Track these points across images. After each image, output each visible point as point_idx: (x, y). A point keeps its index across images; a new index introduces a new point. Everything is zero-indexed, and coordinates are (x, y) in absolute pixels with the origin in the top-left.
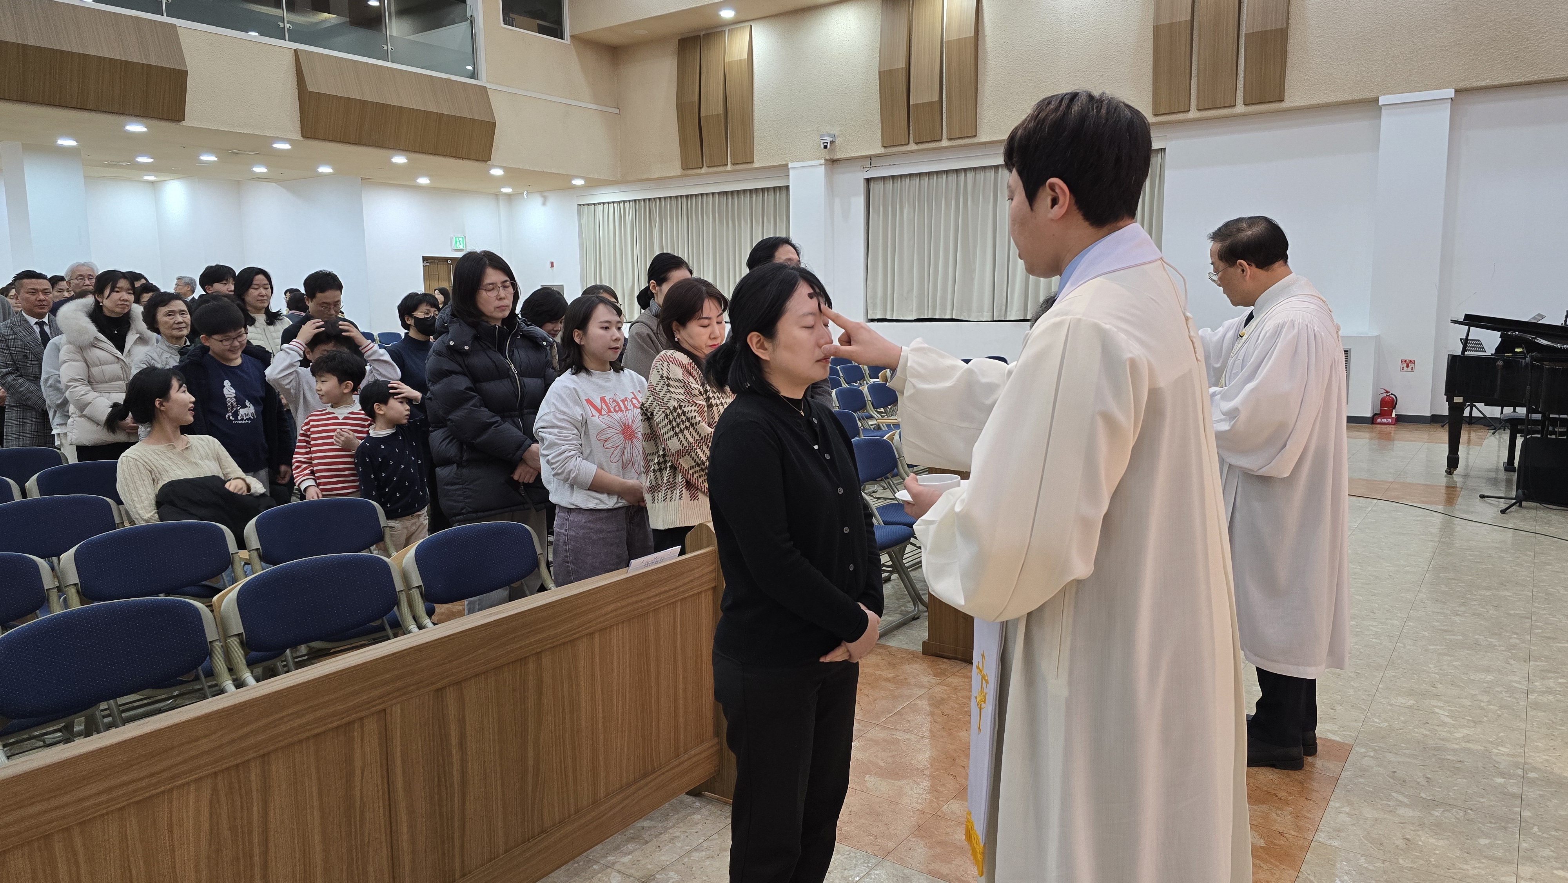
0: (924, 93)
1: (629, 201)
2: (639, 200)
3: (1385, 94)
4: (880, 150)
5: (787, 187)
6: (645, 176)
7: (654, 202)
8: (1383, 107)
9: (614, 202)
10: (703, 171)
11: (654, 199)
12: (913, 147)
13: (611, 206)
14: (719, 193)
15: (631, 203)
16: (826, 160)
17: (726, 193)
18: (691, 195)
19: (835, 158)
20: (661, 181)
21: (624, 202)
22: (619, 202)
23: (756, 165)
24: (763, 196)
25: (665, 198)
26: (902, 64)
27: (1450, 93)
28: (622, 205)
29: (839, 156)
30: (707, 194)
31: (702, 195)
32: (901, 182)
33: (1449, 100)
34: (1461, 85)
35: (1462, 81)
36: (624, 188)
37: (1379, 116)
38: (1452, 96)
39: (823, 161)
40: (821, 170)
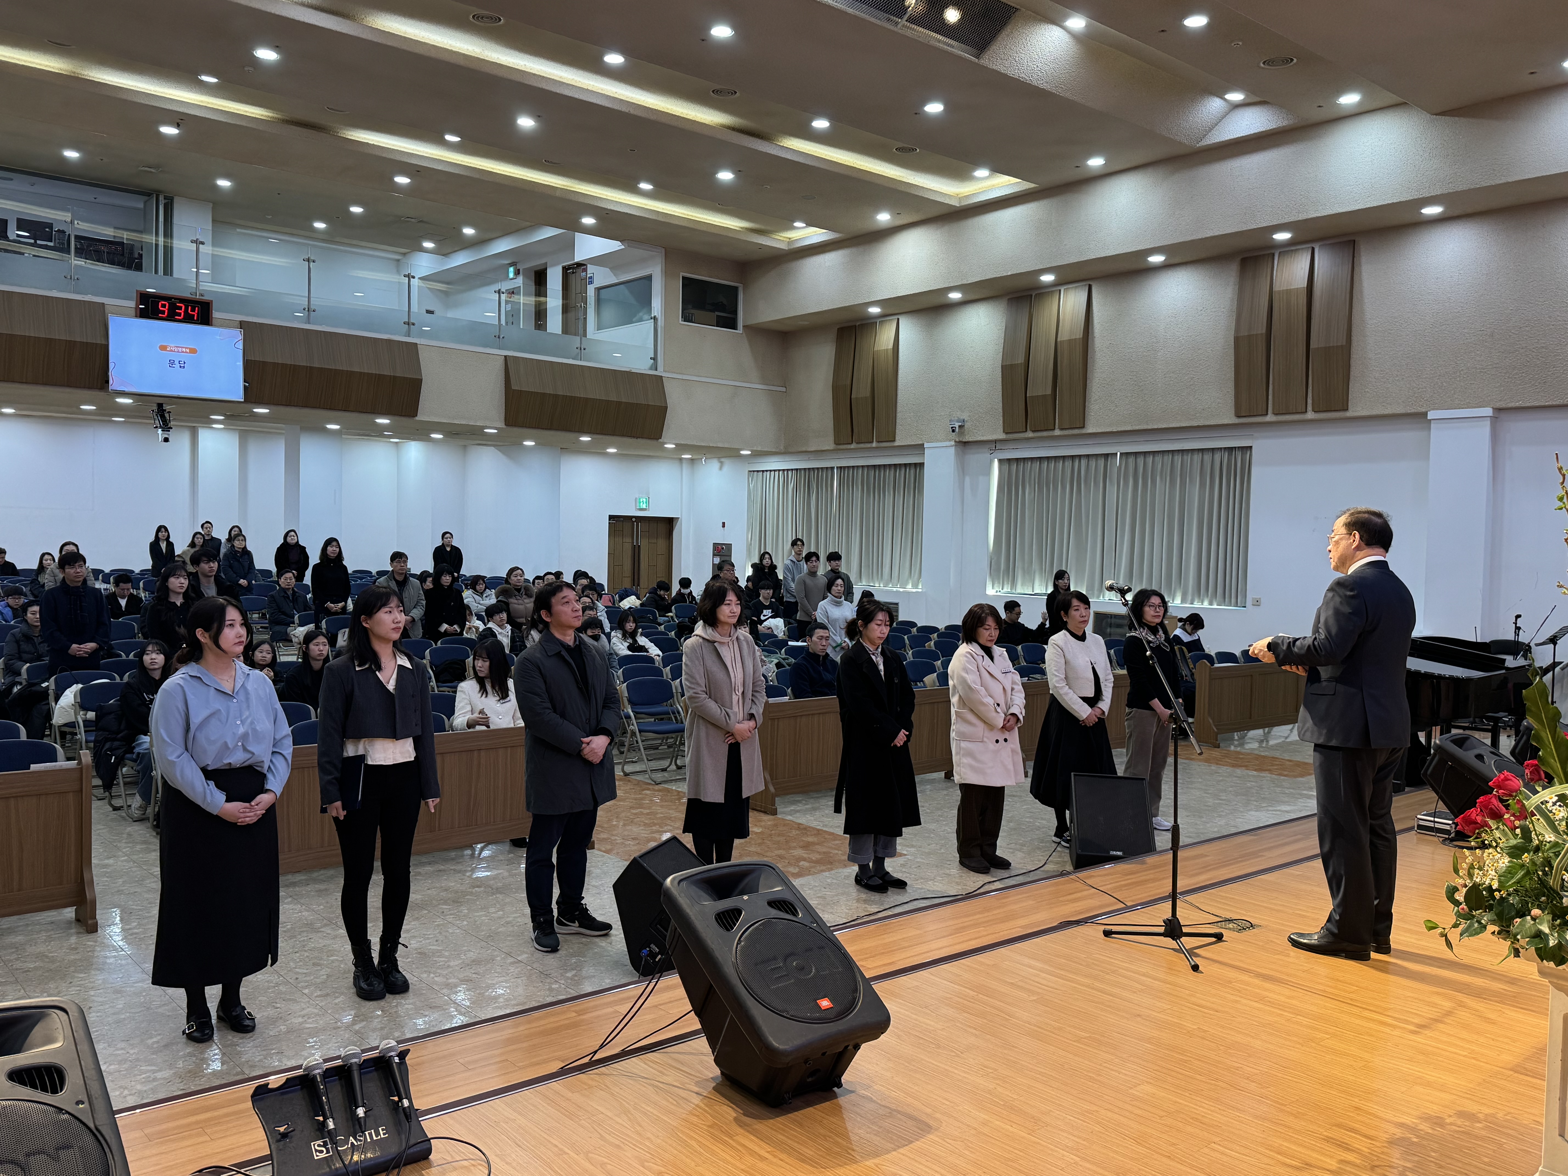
0: (1040, 387)
1: (792, 470)
2: (800, 469)
3: (1433, 409)
4: (1002, 436)
5: (922, 465)
6: (804, 449)
7: (813, 472)
8: (1432, 421)
9: (779, 471)
10: (853, 446)
11: (813, 469)
12: (1030, 434)
13: (777, 473)
14: (868, 466)
15: (793, 472)
16: (955, 442)
17: (875, 466)
18: (844, 467)
19: (964, 440)
20: (819, 453)
21: (788, 470)
22: (784, 470)
24: (906, 471)
25: (822, 468)
26: (1020, 360)
27: (1488, 411)
28: (786, 472)
29: (968, 438)
30: (858, 467)
31: (853, 467)
32: (1024, 464)
33: (1489, 419)
34: (1499, 405)
35: (1500, 400)
36: (787, 458)
37: (1430, 429)
38: (1491, 414)
39: (953, 443)
40: (953, 450)
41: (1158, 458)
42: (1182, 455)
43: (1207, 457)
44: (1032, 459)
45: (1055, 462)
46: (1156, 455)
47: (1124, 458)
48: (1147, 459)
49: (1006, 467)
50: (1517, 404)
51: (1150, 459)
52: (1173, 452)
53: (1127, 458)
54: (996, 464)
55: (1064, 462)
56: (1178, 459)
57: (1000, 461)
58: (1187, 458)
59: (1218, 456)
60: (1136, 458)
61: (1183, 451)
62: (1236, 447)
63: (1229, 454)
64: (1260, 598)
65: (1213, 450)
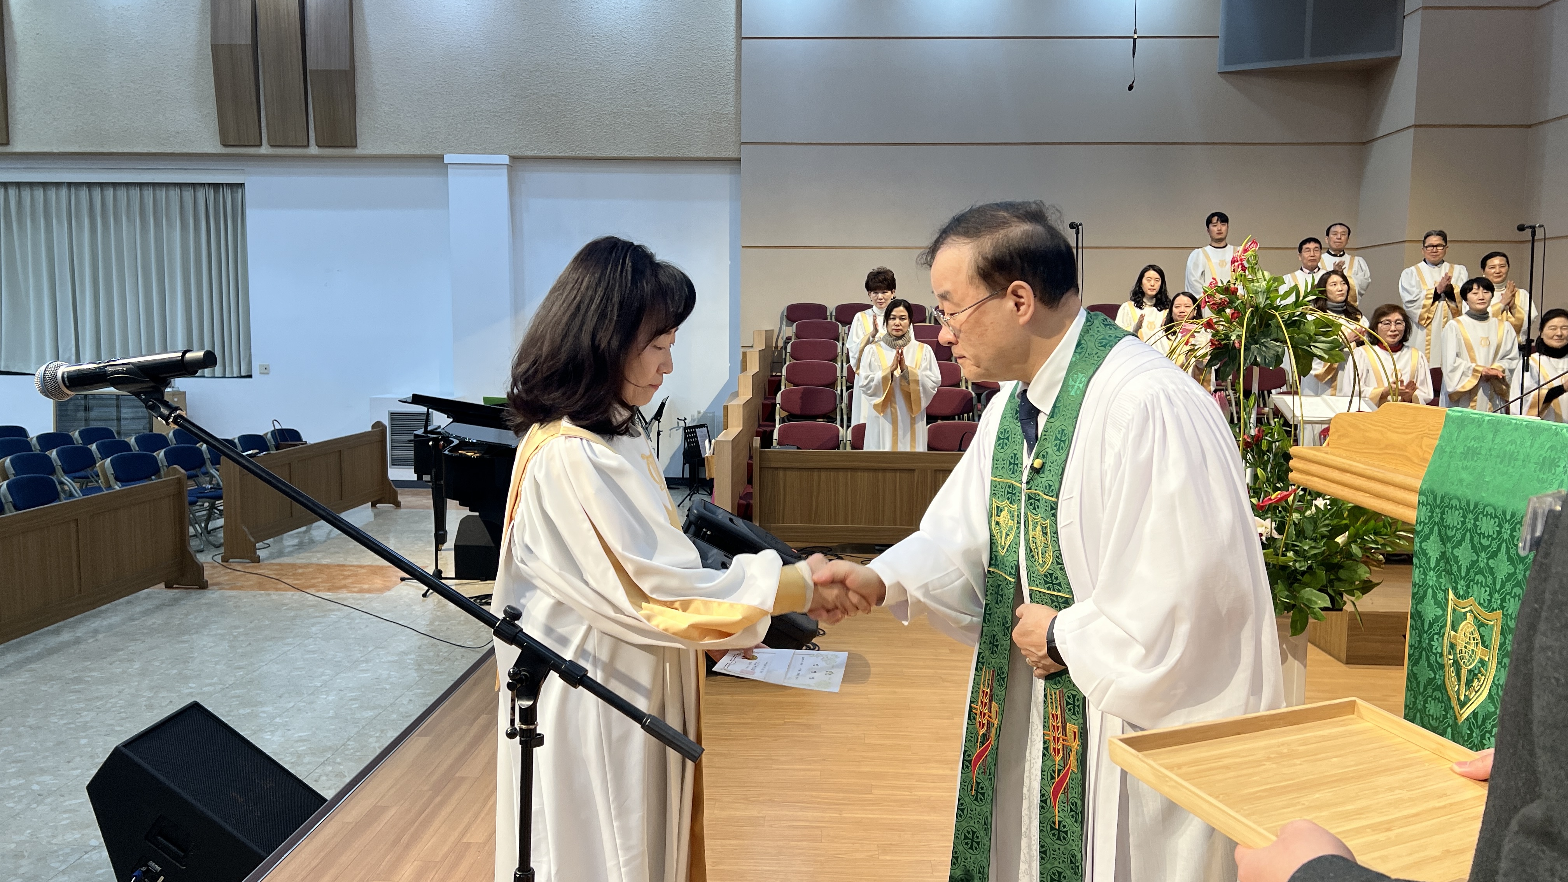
3: (449, 153)
8: (449, 166)
27: (505, 159)
33: (506, 166)
34: (517, 152)
35: (515, 148)
37: (446, 174)
38: (508, 163)
41: (122, 193)
42: (154, 189)
43: (188, 194)
46: (117, 187)
47: (73, 189)
48: (106, 193)
50: (532, 153)
51: (110, 193)
52: (141, 185)
53: (77, 190)
56: (149, 193)
58: (162, 193)
59: (201, 194)
60: (89, 190)
61: (154, 185)
62: (222, 184)
63: (216, 192)
64: (268, 365)
65: (194, 185)
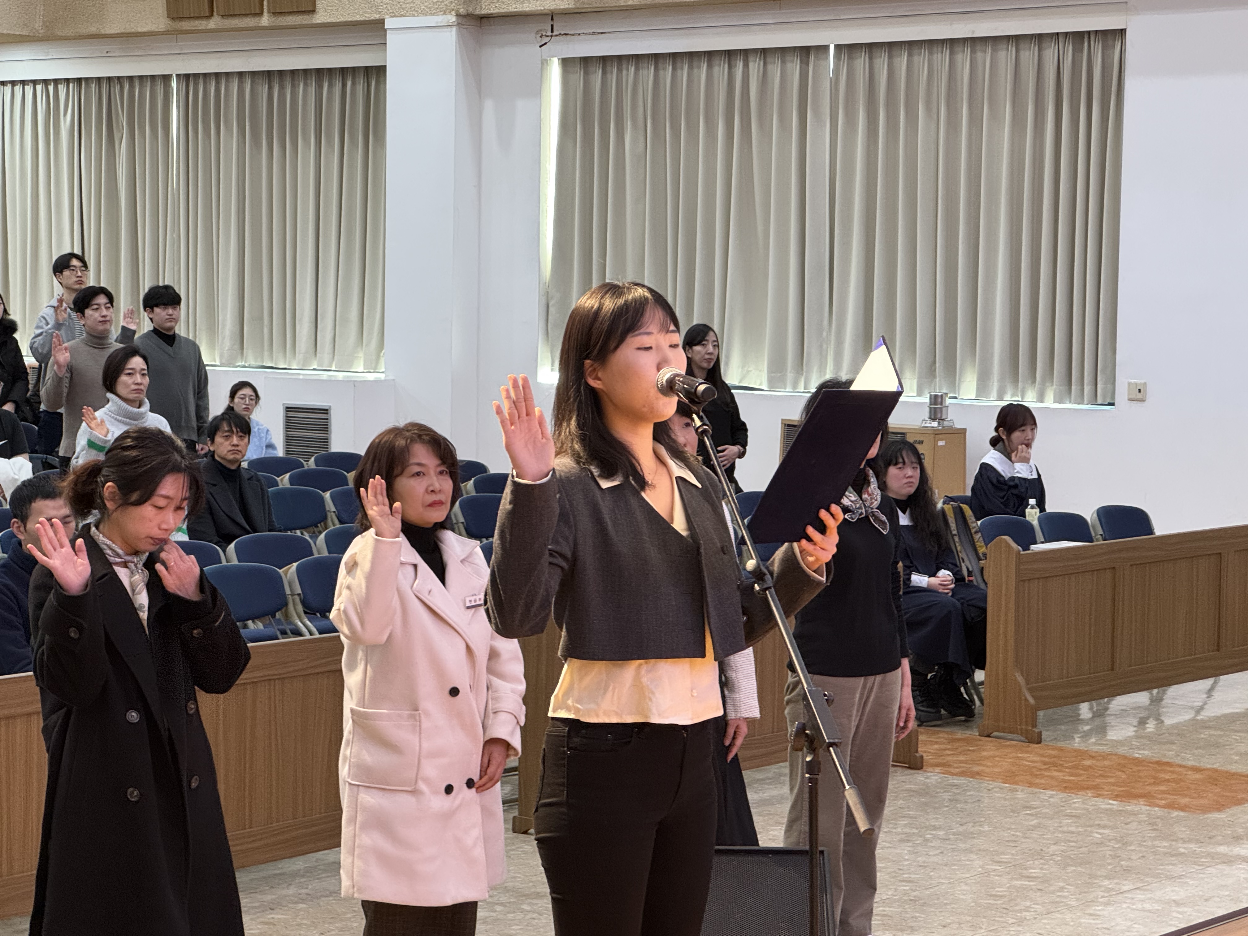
1: (67, 81)
2: (87, 79)
4: (567, 4)
5: (381, 71)
6: (93, 30)
7: (118, 88)
9: (35, 82)
10: (212, 24)
11: (119, 78)
13: (29, 89)
14: (253, 74)
15: (71, 85)
16: (458, 15)
17: (269, 74)
18: (196, 76)
19: (477, 12)
20: (132, 40)
21: (56, 81)
22: (46, 82)
23: (320, 17)
24: (344, 85)
25: (141, 77)
28: (51, 88)
29: (487, 7)
30: (227, 74)
31: (217, 75)
32: (620, 70)
36: (54, 51)
39: (452, 19)
40: (451, 36)
41: (921, 60)
42: (973, 52)
43: (1029, 55)
44: (637, 58)
45: (691, 67)
46: (916, 51)
47: (844, 57)
48: (896, 61)
49: (578, 77)
51: (902, 61)
52: (952, 43)
53: (850, 58)
54: (555, 70)
55: (710, 66)
56: (964, 59)
57: (566, 62)
58: (985, 57)
59: (1050, 53)
60: (871, 58)
61: (974, 42)
62: (1089, 32)
63: (1078, 50)
64: (1145, 383)
65: (1039, 38)
